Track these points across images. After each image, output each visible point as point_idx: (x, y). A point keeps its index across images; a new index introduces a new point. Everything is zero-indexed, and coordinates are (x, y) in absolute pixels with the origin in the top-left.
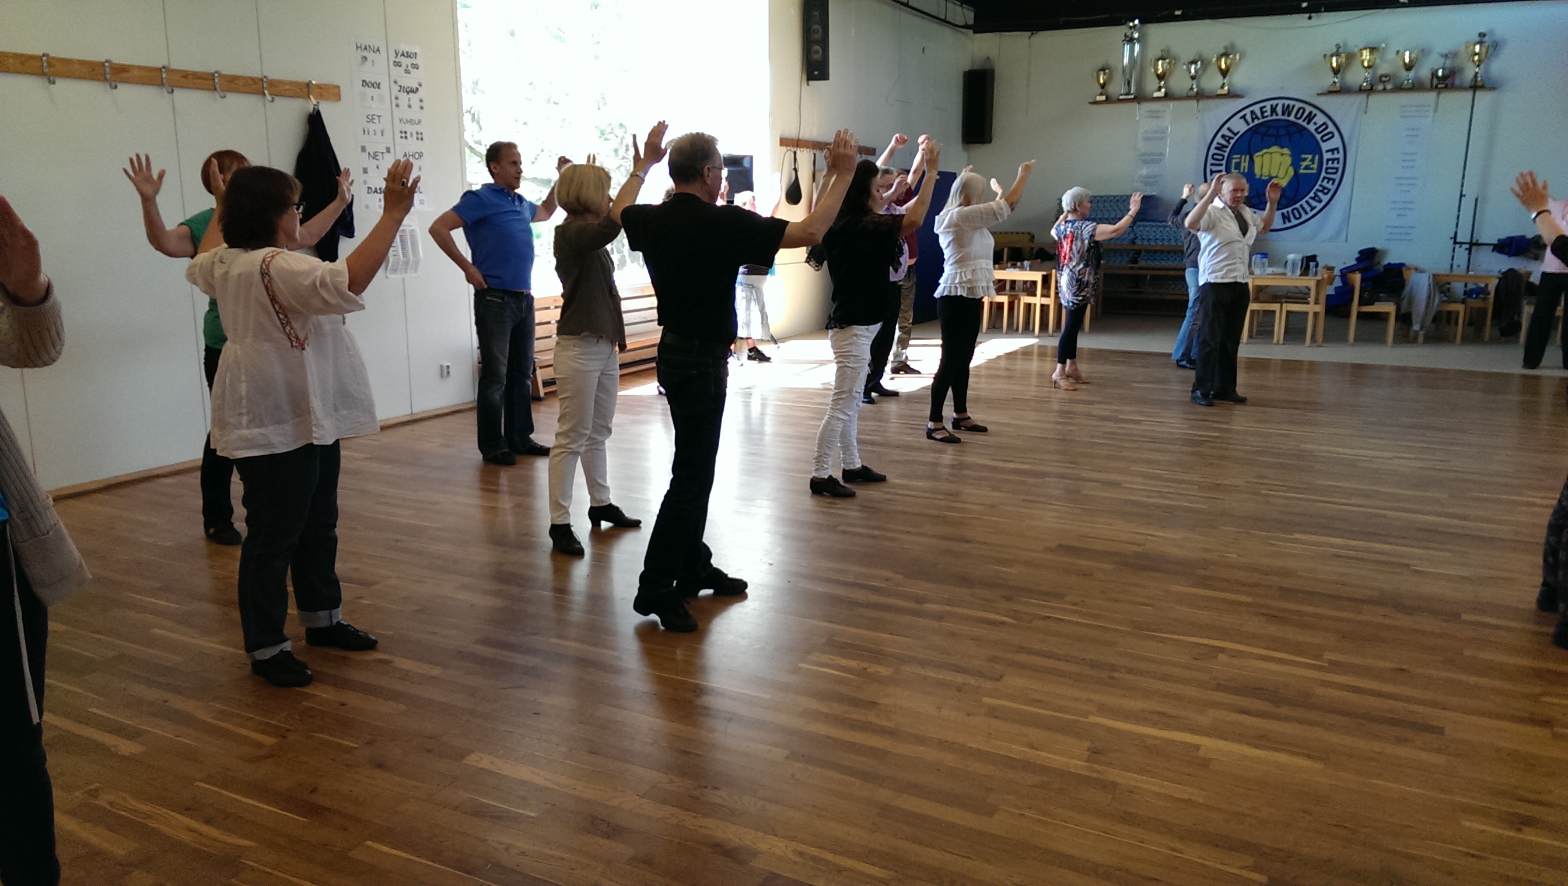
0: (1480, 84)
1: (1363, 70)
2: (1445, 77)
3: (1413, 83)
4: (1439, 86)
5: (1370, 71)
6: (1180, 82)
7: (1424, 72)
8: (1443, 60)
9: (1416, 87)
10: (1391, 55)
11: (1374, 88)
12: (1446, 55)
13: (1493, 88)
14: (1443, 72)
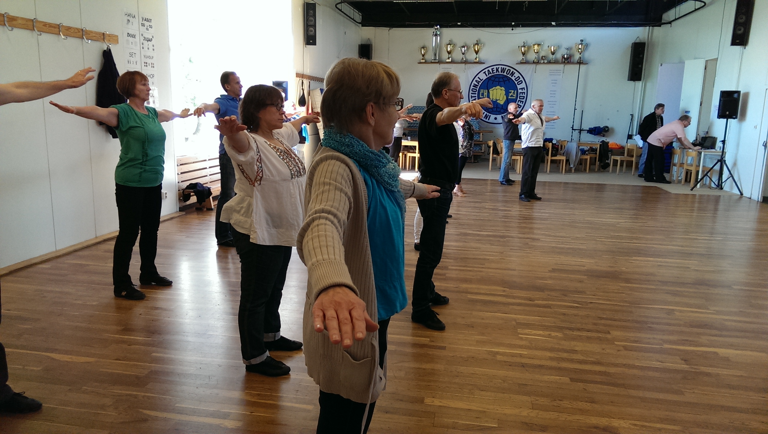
0: (581, 62)
1: (535, 53)
2: (567, 58)
3: (555, 60)
4: (565, 62)
5: (537, 54)
6: (457, 55)
7: (559, 56)
8: (566, 51)
9: (556, 62)
10: (545, 47)
11: (540, 62)
12: (568, 49)
13: (587, 64)
14: (567, 56)
